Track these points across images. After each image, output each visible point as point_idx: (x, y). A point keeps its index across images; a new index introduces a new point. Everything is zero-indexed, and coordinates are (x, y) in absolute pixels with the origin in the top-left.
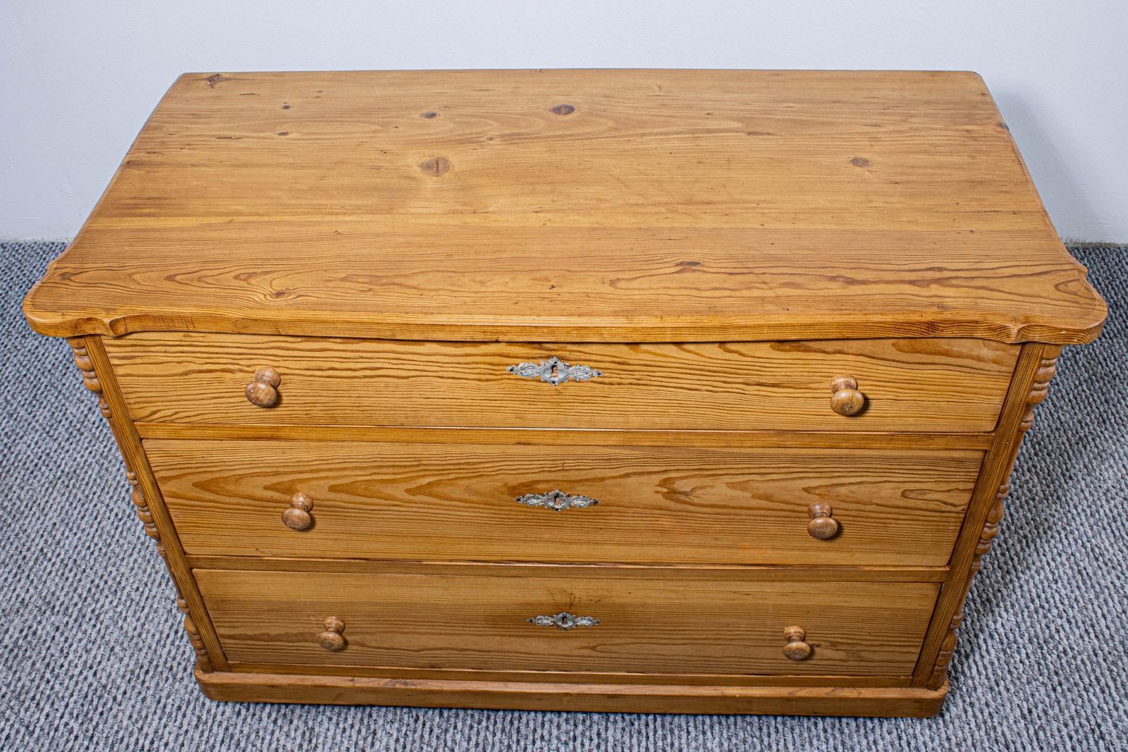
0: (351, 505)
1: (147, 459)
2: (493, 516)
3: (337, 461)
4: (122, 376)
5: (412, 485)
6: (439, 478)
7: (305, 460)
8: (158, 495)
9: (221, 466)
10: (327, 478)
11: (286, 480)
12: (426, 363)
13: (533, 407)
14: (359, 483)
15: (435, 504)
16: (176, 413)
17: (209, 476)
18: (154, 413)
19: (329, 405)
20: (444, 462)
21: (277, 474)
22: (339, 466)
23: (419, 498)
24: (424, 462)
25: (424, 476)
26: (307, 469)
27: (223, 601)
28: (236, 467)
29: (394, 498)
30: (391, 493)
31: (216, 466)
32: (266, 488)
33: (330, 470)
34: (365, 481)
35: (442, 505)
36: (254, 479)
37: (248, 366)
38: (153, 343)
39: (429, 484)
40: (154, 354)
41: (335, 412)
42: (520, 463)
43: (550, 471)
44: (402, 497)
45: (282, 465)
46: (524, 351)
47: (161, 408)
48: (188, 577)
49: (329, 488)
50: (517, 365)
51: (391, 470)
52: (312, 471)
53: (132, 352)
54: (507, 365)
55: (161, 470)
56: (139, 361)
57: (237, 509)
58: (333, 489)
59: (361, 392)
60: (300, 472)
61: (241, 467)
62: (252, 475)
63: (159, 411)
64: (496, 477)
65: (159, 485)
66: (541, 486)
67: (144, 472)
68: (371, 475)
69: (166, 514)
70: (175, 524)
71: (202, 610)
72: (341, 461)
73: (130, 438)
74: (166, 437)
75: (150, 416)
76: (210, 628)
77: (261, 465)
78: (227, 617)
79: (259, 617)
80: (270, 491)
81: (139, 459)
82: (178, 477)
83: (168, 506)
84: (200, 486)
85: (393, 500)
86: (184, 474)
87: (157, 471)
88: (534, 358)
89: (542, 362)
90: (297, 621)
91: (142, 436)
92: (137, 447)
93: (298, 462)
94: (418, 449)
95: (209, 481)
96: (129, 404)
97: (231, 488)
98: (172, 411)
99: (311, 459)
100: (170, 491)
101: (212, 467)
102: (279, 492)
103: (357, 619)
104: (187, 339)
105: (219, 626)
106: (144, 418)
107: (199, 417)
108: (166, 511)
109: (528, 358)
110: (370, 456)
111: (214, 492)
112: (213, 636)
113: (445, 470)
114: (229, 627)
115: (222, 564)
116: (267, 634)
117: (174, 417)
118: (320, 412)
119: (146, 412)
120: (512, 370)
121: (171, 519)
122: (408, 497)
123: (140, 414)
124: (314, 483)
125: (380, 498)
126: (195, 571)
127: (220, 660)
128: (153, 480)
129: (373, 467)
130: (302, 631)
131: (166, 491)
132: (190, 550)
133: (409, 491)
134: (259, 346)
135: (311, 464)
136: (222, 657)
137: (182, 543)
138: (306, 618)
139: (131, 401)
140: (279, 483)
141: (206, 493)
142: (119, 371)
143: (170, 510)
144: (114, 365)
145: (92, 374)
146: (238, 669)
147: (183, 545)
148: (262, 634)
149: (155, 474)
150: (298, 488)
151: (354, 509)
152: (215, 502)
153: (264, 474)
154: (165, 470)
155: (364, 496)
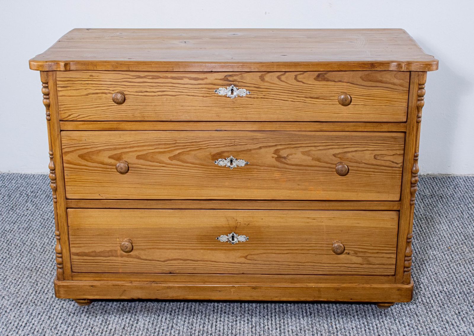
0: (144, 167)
1: (61, 141)
3: (141, 141)
4: (61, 96)
5: (172, 155)
6: (182, 150)
7: (129, 141)
8: (62, 162)
9: (92, 145)
10: (136, 151)
11: (118, 152)
12: (183, 88)
13: (223, 110)
14: (150, 154)
15: (180, 165)
16: (79, 115)
17: (86, 151)
19: (143, 110)
20: (186, 142)
21: (115, 149)
22: (142, 144)
23: (174, 162)
24: (178, 141)
25: (177, 149)
26: (129, 146)
27: (78, 229)
28: (99, 145)
30: (163, 159)
31: (90, 145)
32: (110, 157)
33: (138, 146)
34: (152, 152)
35: (183, 166)
36: (105, 152)
37: (113, 91)
38: (77, 79)
39: (179, 154)
40: (76, 85)
41: (144, 114)
42: (217, 141)
43: (229, 146)
44: (167, 162)
45: (118, 144)
46: (221, 82)
48: (64, 213)
49: (137, 156)
50: (218, 89)
51: (163, 146)
52: (130, 147)
53: (68, 84)
54: (214, 89)
55: (66, 148)
56: (69, 88)
57: (95, 170)
58: (138, 157)
59: (156, 103)
60: (125, 148)
61: (101, 145)
62: (104, 150)
63: (72, 114)
64: (206, 150)
65: (63, 156)
66: (225, 154)
67: (58, 149)
68: (155, 149)
69: (63, 173)
70: (66, 180)
71: (67, 236)
72: (143, 141)
73: (56, 130)
74: (72, 129)
75: (67, 117)
76: (68, 248)
77: (109, 144)
78: (78, 240)
79: (93, 240)
80: (111, 159)
81: (57, 142)
82: (72, 152)
83: (65, 169)
84: (81, 156)
85: (163, 163)
86: (75, 150)
87: (64, 148)
88: (224, 85)
89: (228, 87)
90: (110, 242)
91: (62, 129)
92: (58, 135)
93: (125, 142)
94: (176, 134)
95: (85, 154)
96: (60, 111)
97: (94, 157)
98: (77, 114)
99: (131, 140)
100: (68, 160)
101: (88, 145)
102: (115, 159)
103: (138, 239)
104: (91, 77)
105: (73, 247)
106: (65, 118)
107: (88, 117)
108: (63, 172)
109: (223, 85)
110: (156, 139)
111: (87, 160)
112: (68, 254)
113: (185, 146)
114: (77, 247)
115: (82, 204)
116: (95, 252)
117: (78, 118)
118: (138, 114)
119: (67, 115)
120: (216, 91)
121: (64, 177)
122: (169, 161)
123: (64, 116)
124: (131, 154)
125: (157, 162)
126: (68, 209)
127: (68, 271)
128: (61, 154)
129: (156, 145)
130: (111, 249)
131: (65, 160)
132: (69, 196)
133: (170, 158)
134: (119, 80)
135: (131, 143)
136: (70, 269)
137: (66, 191)
138: (115, 240)
139: (62, 109)
140: (115, 155)
141: (83, 161)
142: (60, 94)
143: (65, 171)
144: (59, 91)
145: (47, 97)
146: (76, 278)
147: (66, 193)
148: (92, 252)
149: (63, 150)
150: (123, 156)
151: (146, 169)
152: (86, 166)
153: (110, 149)
154: (68, 147)
155: (150, 161)
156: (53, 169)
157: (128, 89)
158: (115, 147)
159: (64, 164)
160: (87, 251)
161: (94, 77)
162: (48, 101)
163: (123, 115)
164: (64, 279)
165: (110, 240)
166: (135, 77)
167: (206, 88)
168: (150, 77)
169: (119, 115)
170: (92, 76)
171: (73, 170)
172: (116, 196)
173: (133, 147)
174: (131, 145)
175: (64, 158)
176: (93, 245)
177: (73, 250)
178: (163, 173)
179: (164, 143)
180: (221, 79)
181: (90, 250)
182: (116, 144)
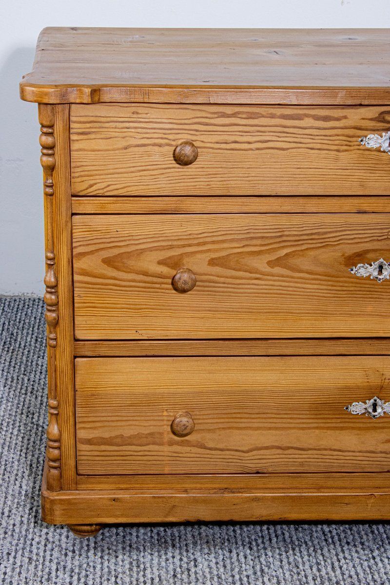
0: (222, 280)
1: (72, 234)
2: (330, 288)
3: (220, 233)
4: (77, 150)
5: (273, 257)
6: (294, 249)
7: (196, 232)
8: (70, 273)
9: (130, 240)
10: (209, 250)
11: (177, 254)
12: (302, 136)
13: (373, 175)
14: (233, 256)
15: (287, 277)
16: (109, 186)
17: (116, 251)
18: (91, 186)
19: (226, 175)
20: (301, 233)
21: (171, 247)
22: (221, 238)
23: (277, 270)
24: (286, 233)
25: (283, 247)
26: (196, 242)
27: (93, 395)
28: (141, 241)
29: (257, 271)
30: (255, 265)
31: (125, 241)
32: (160, 263)
33: (213, 242)
34: (238, 253)
35: (292, 277)
36: (152, 253)
37: (174, 140)
38: (109, 119)
39: (287, 255)
40: (106, 130)
41: (229, 182)
42: (356, 232)
43: (378, 240)
44: (264, 270)
45: (177, 238)
46: (372, 124)
47: (98, 181)
48: (70, 367)
49: (209, 261)
50: (366, 137)
51: (259, 242)
52: (199, 244)
53: (90, 128)
54: (359, 137)
55: (80, 246)
56: (93, 136)
57: (131, 287)
58: (212, 262)
59: (251, 163)
60: (190, 245)
61: (145, 241)
62: (151, 249)
63: (96, 184)
64: (337, 248)
65: (74, 261)
66: (370, 256)
67: (65, 248)
68: (244, 246)
69: (71, 294)
70: (76, 305)
71: (71, 408)
72: (223, 233)
73: (64, 214)
74: (92, 212)
75: (87, 189)
76: (72, 430)
77: (161, 239)
78: (92, 415)
79: (119, 414)
80: (161, 266)
81: (65, 234)
82: (91, 253)
83: (76, 285)
84: (108, 262)
85: (256, 273)
86: (97, 250)
87: (76, 247)
88: (378, 130)
89: (384, 134)
90: (152, 418)
91: (74, 212)
92: (67, 222)
93: (190, 234)
94: (284, 220)
95: (116, 256)
96: (73, 178)
97: (131, 263)
98: (105, 184)
99: (200, 232)
100: (82, 269)
101: (122, 241)
102: (169, 267)
103: (202, 413)
104: (135, 116)
105: (81, 428)
106: (82, 191)
107: (125, 190)
108: (71, 290)
109: (374, 130)
110: (247, 228)
111: (117, 269)
112: (72, 441)
113: (299, 240)
114: (90, 428)
115: (103, 350)
116: (122, 436)
117: (105, 190)
118: (218, 183)
119: (85, 185)
120: (362, 141)
121: (74, 299)
122: (268, 269)
123: (79, 187)
124: (199, 256)
125: (246, 271)
126: (77, 359)
127: (70, 473)
128: (70, 256)
129: (247, 239)
130: (152, 431)
131: (78, 268)
132: (80, 335)
133: (270, 263)
134: (186, 121)
135: (200, 236)
136: (74, 469)
137: (76, 326)
138: (160, 414)
139: (77, 175)
140: (170, 258)
141: (110, 269)
142: (75, 146)
143: (76, 289)
144: (73, 141)
145: (50, 152)
146: (83, 486)
147: (76, 328)
148: (117, 437)
149: (74, 250)
150: (185, 261)
151: (224, 283)
152: (115, 279)
153: (161, 248)
154: (84, 245)
155: (234, 269)
156: (54, 284)
157: (202, 136)
158: (170, 243)
159: (75, 275)
160: (106, 435)
161: (140, 116)
162: (51, 159)
163: (189, 184)
164: (61, 489)
165: (151, 414)
166: (216, 116)
167: (343, 135)
168: (244, 116)
169: (182, 184)
170: (137, 113)
171: (90, 286)
172: (168, 333)
173: (204, 243)
174: (201, 240)
175: (75, 266)
176: (119, 424)
177: (81, 434)
178: (255, 291)
179: (259, 235)
180: (371, 119)
181: (113, 434)
182: (173, 238)
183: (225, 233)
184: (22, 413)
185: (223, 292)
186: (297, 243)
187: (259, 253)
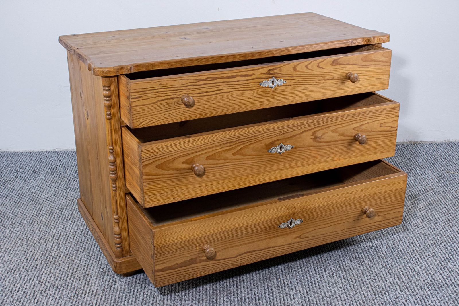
2: (260, 160)
5: (235, 151)
6: (244, 145)
7: (200, 145)
9: (169, 154)
10: (206, 153)
11: (191, 157)
14: (217, 153)
15: (241, 159)
17: (163, 161)
20: (247, 137)
21: (189, 154)
22: (211, 146)
23: (237, 157)
24: (240, 138)
25: (240, 145)
26: (200, 149)
28: (174, 154)
30: (227, 156)
31: (167, 155)
32: (183, 163)
33: (208, 149)
34: (219, 152)
35: (243, 159)
39: (241, 149)
43: (279, 135)
44: (231, 158)
45: (191, 149)
49: (206, 158)
51: (228, 145)
52: (201, 151)
55: (145, 161)
58: (208, 158)
60: (197, 152)
61: (176, 153)
62: (179, 157)
64: (263, 141)
66: (276, 143)
68: (222, 148)
77: (184, 151)
82: (151, 164)
84: (159, 167)
85: (228, 160)
86: (154, 162)
87: (143, 162)
93: (197, 147)
94: (239, 132)
95: (162, 163)
97: (170, 165)
99: (202, 144)
100: (146, 172)
101: (165, 155)
102: (188, 164)
103: (215, 243)
110: (223, 139)
111: (163, 169)
122: (233, 157)
124: (201, 156)
125: (223, 160)
129: (223, 144)
132: (146, 206)
133: (233, 154)
140: (188, 159)
141: (160, 170)
143: (144, 183)
150: (195, 160)
151: (213, 167)
152: (163, 175)
153: (184, 155)
154: (147, 161)
155: (217, 160)
158: (189, 152)
159: (143, 176)
171: (150, 180)
172: (189, 196)
173: (204, 150)
174: (202, 149)
178: (227, 168)
179: (229, 141)
182: (190, 149)
183: (213, 143)
184: (58, 209)
185: (213, 172)
186: (245, 142)
187: (229, 150)
